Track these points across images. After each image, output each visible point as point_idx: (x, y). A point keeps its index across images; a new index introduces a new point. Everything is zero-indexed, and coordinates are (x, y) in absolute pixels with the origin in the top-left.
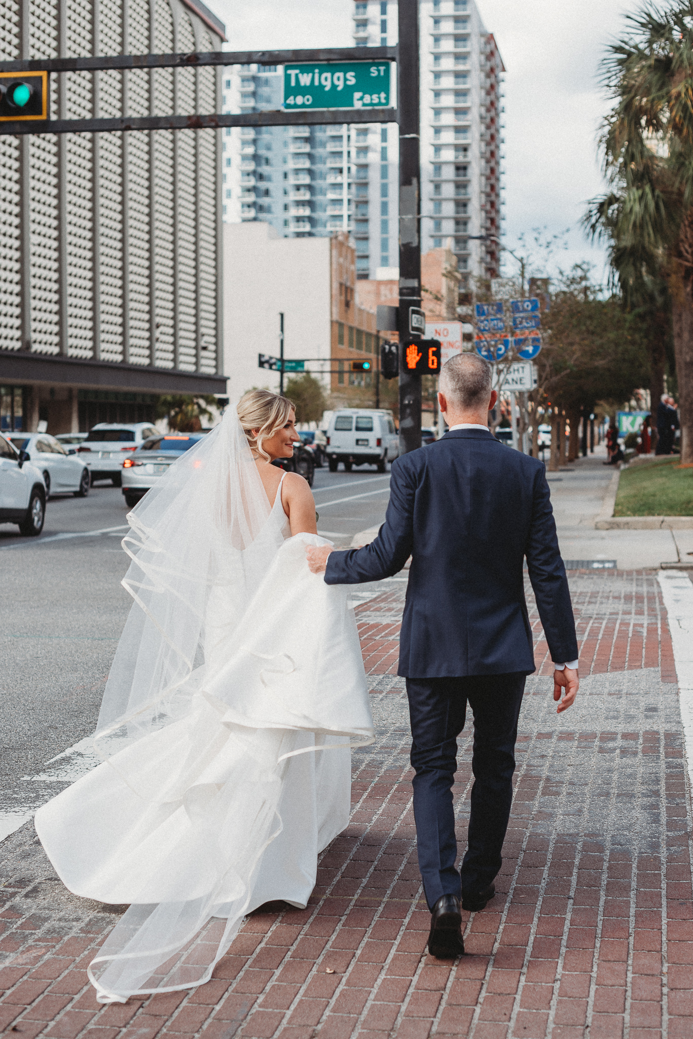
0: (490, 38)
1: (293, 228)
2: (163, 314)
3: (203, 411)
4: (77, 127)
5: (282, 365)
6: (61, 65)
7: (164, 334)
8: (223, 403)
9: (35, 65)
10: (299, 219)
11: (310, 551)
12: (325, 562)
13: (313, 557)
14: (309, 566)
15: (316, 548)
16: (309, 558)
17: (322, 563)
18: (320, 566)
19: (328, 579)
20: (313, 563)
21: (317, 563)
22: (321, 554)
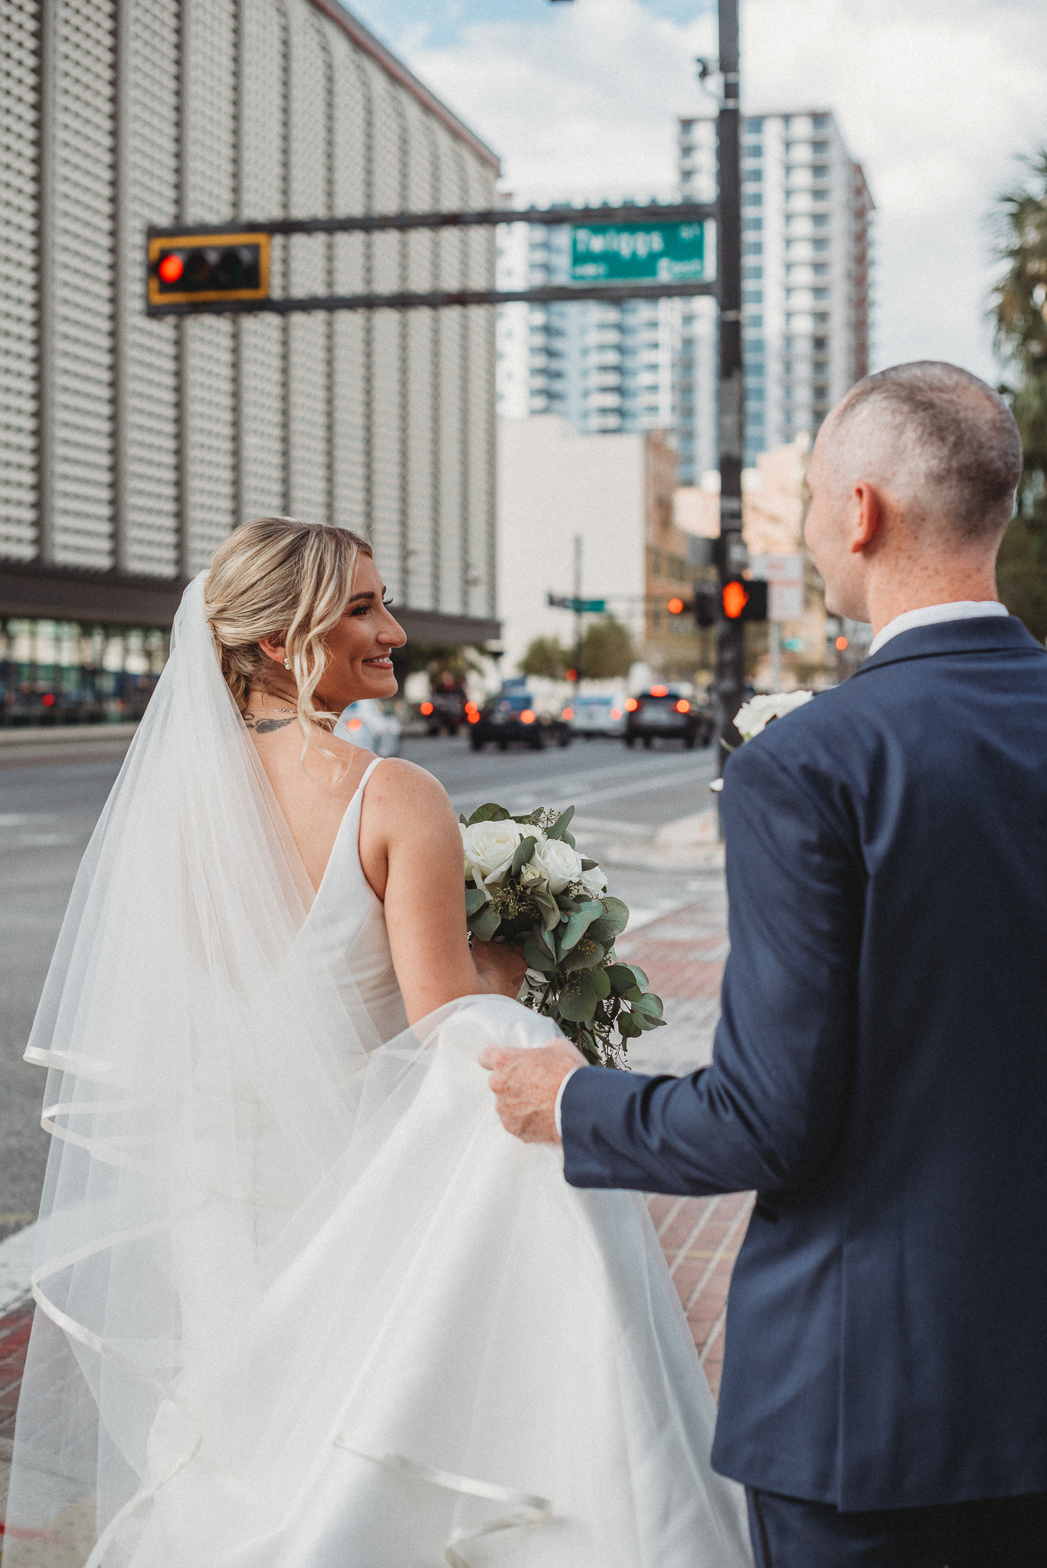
0: (858, 169)
1: (596, 422)
2: (420, 539)
3: (472, 666)
4: (308, 305)
5: (579, 606)
6: (287, 227)
7: (421, 564)
8: (497, 655)
9: (253, 227)
10: (604, 411)
11: (501, 1064)
12: (553, 1101)
13: (511, 1083)
14: (500, 1111)
15: (520, 1053)
16: (499, 1087)
17: (542, 1102)
18: (536, 1113)
19: (577, 1179)
20: (514, 1102)
21: (528, 1103)
22: (540, 1071)
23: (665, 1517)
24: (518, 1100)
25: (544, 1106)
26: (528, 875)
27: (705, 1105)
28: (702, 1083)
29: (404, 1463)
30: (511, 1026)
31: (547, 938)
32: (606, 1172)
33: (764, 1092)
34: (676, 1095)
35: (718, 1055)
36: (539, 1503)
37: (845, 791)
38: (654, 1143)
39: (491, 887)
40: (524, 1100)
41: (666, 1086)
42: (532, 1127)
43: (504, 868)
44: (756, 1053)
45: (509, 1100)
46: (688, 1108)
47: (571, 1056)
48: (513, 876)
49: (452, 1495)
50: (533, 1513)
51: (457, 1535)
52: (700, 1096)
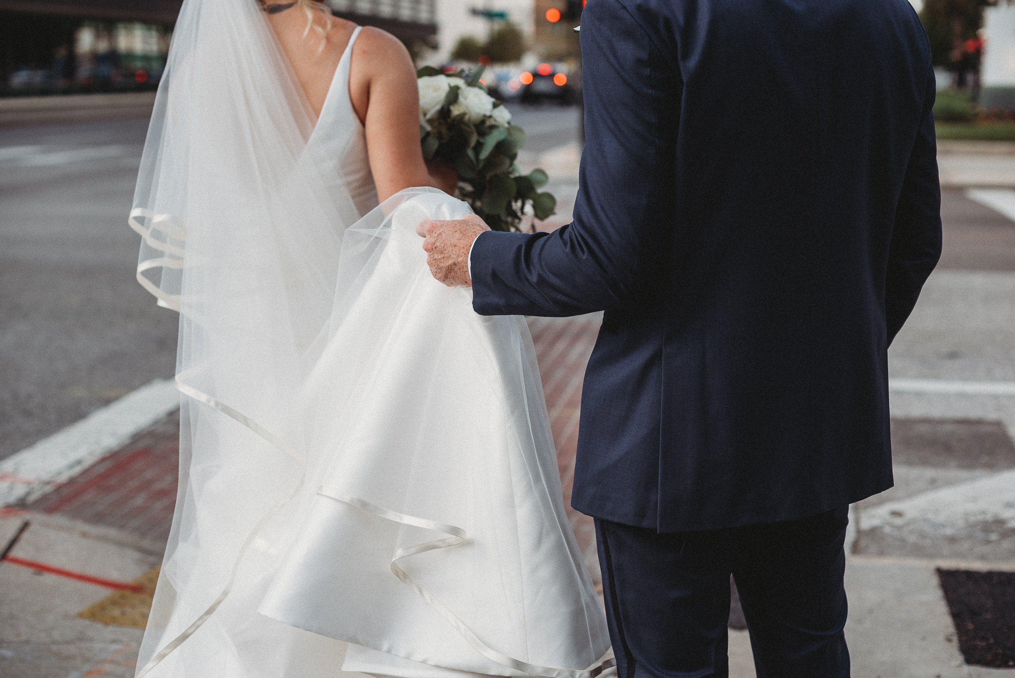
11: (431, 231)
12: (466, 255)
13: (438, 244)
14: (430, 264)
15: (443, 224)
16: (429, 247)
17: (458, 256)
18: (455, 264)
19: (482, 308)
20: (440, 257)
21: (449, 257)
22: (458, 235)
23: (539, 542)
24: (443, 255)
25: (460, 259)
26: (456, 111)
27: (568, 249)
28: (566, 236)
29: (364, 504)
30: (439, 207)
31: (470, 153)
32: (501, 302)
33: (609, 237)
34: (548, 244)
35: (577, 214)
36: (455, 531)
37: (667, 21)
38: (534, 279)
39: (430, 121)
40: (446, 255)
41: (541, 241)
42: (453, 274)
43: (438, 107)
44: (604, 210)
45: (436, 256)
46: (557, 252)
47: (479, 225)
48: (444, 113)
49: (397, 525)
50: (451, 538)
51: (399, 552)
52: (565, 244)
